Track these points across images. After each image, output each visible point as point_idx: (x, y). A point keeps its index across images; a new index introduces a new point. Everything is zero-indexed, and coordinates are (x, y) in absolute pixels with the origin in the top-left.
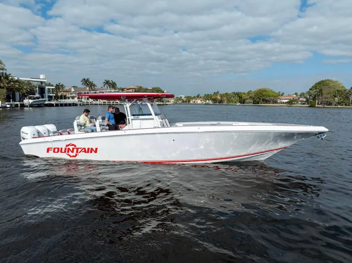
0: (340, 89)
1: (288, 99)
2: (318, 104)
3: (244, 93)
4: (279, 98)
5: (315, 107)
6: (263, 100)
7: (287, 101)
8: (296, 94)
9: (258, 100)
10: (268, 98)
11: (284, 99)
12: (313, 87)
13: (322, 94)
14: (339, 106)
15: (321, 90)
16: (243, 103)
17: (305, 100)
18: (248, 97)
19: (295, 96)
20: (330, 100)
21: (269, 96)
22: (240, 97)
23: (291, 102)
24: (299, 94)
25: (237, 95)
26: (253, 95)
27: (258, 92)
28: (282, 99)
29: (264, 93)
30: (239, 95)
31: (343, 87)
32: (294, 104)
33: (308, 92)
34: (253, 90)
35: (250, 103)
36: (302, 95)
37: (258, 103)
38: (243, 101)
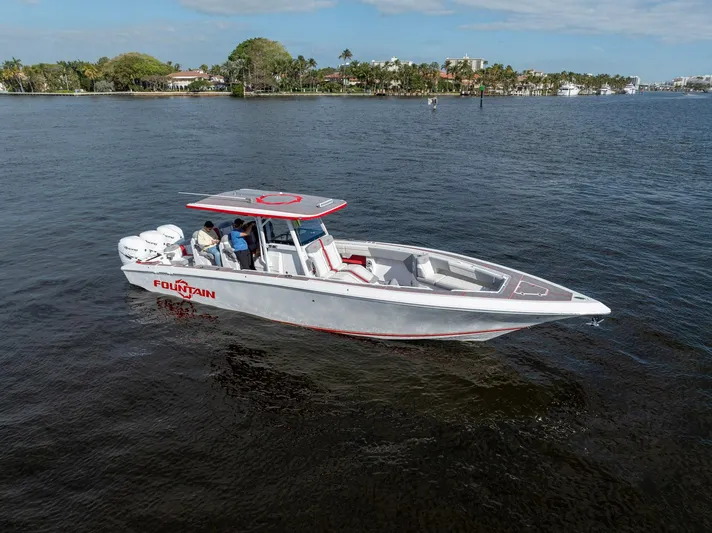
0: (281, 57)
1: (189, 80)
2: (248, 89)
3: (88, 65)
4: (169, 78)
5: (243, 96)
6: (137, 81)
7: (187, 83)
8: (204, 68)
9: (125, 81)
10: (146, 78)
11: (181, 80)
12: (234, 53)
13: (252, 69)
14: (284, 93)
15: (249, 61)
16: (92, 90)
17: (222, 81)
18: (100, 75)
19: (202, 72)
20: (268, 81)
21: (149, 74)
22: (81, 75)
23: (195, 87)
24: (210, 68)
25: (71, 71)
26: (111, 70)
27: (122, 61)
28: (177, 80)
29: (136, 66)
30: (75, 68)
31: (286, 54)
32: (202, 91)
33: (227, 64)
34: (111, 57)
35: (107, 89)
36: (215, 71)
37: (127, 89)
38: (89, 86)
